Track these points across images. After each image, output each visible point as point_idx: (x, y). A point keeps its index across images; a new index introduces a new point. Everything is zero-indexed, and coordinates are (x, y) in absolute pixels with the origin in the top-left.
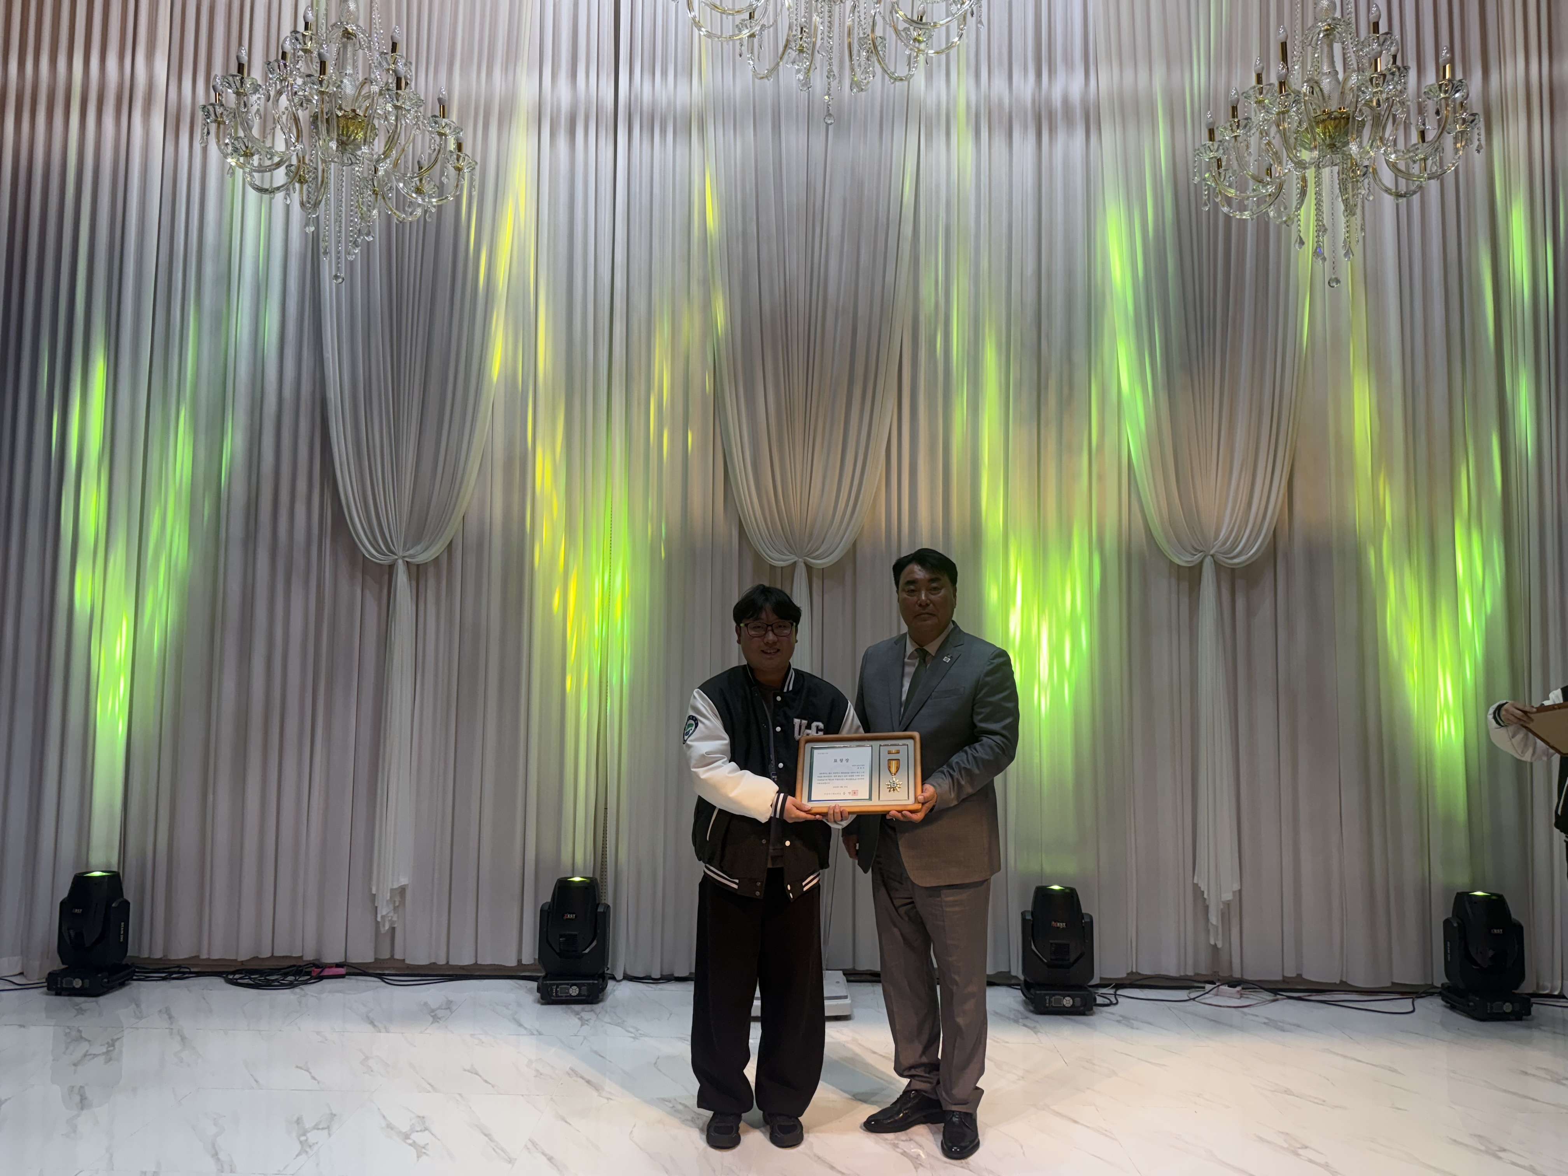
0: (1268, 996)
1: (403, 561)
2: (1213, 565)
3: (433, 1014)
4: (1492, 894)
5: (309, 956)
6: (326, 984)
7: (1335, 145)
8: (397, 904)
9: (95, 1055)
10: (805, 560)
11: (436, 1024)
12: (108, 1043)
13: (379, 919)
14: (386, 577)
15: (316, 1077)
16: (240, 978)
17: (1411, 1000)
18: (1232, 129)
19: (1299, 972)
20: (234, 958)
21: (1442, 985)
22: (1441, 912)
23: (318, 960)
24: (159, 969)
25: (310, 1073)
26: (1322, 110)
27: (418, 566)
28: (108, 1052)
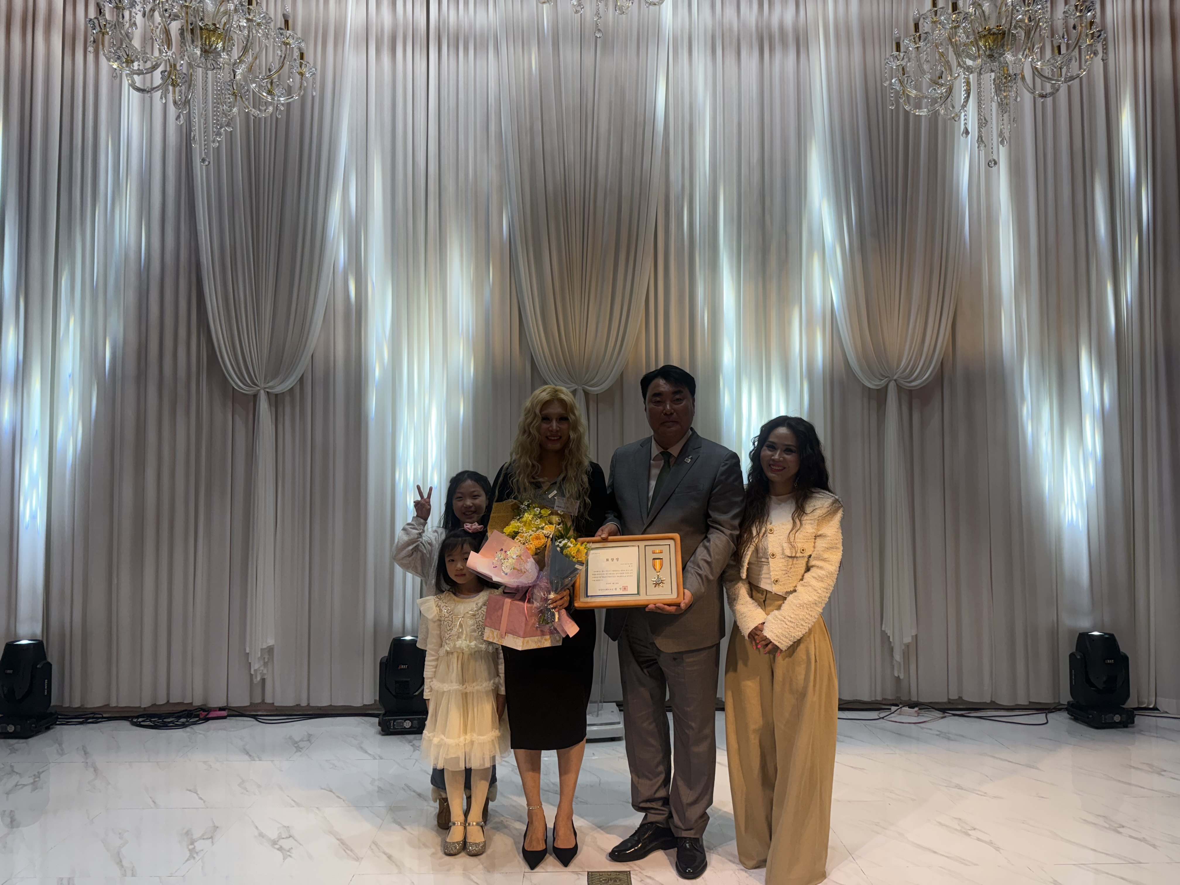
0: (938, 714)
1: (265, 391)
2: (896, 388)
3: (296, 745)
4: (1106, 634)
5: (197, 702)
6: (211, 724)
7: (993, 56)
8: (266, 660)
9: (24, 785)
10: (583, 387)
11: (299, 754)
12: (34, 775)
13: (252, 672)
14: (252, 404)
15: (203, 797)
16: (143, 721)
17: (1044, 715)
18: (915, 41)
19: (960, 696)
20: (138, 706)
21: (1068, 702)
22: (1067, 648)
23: (205, 705)
24: (79, 715)
25: (198, 794)
26: (984, 27)
27: (276, 395)
28: (35, 782)
